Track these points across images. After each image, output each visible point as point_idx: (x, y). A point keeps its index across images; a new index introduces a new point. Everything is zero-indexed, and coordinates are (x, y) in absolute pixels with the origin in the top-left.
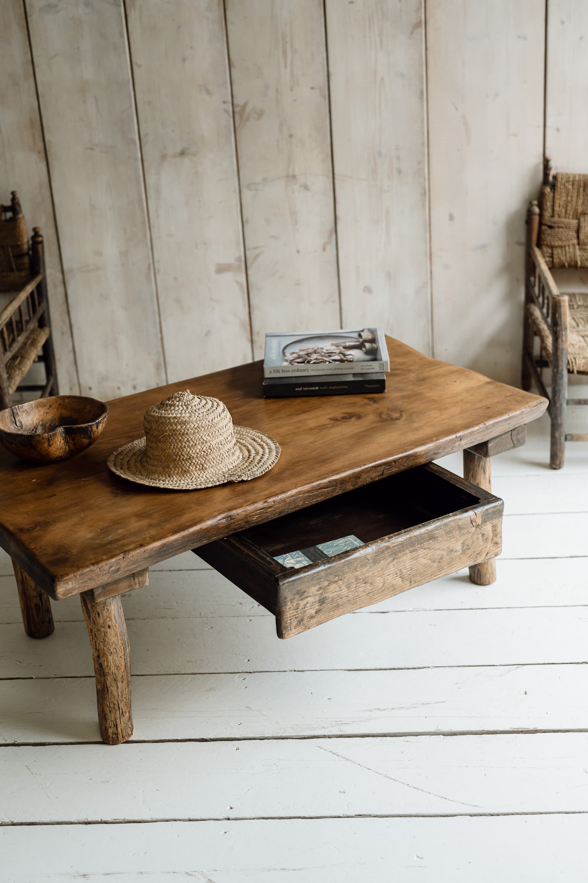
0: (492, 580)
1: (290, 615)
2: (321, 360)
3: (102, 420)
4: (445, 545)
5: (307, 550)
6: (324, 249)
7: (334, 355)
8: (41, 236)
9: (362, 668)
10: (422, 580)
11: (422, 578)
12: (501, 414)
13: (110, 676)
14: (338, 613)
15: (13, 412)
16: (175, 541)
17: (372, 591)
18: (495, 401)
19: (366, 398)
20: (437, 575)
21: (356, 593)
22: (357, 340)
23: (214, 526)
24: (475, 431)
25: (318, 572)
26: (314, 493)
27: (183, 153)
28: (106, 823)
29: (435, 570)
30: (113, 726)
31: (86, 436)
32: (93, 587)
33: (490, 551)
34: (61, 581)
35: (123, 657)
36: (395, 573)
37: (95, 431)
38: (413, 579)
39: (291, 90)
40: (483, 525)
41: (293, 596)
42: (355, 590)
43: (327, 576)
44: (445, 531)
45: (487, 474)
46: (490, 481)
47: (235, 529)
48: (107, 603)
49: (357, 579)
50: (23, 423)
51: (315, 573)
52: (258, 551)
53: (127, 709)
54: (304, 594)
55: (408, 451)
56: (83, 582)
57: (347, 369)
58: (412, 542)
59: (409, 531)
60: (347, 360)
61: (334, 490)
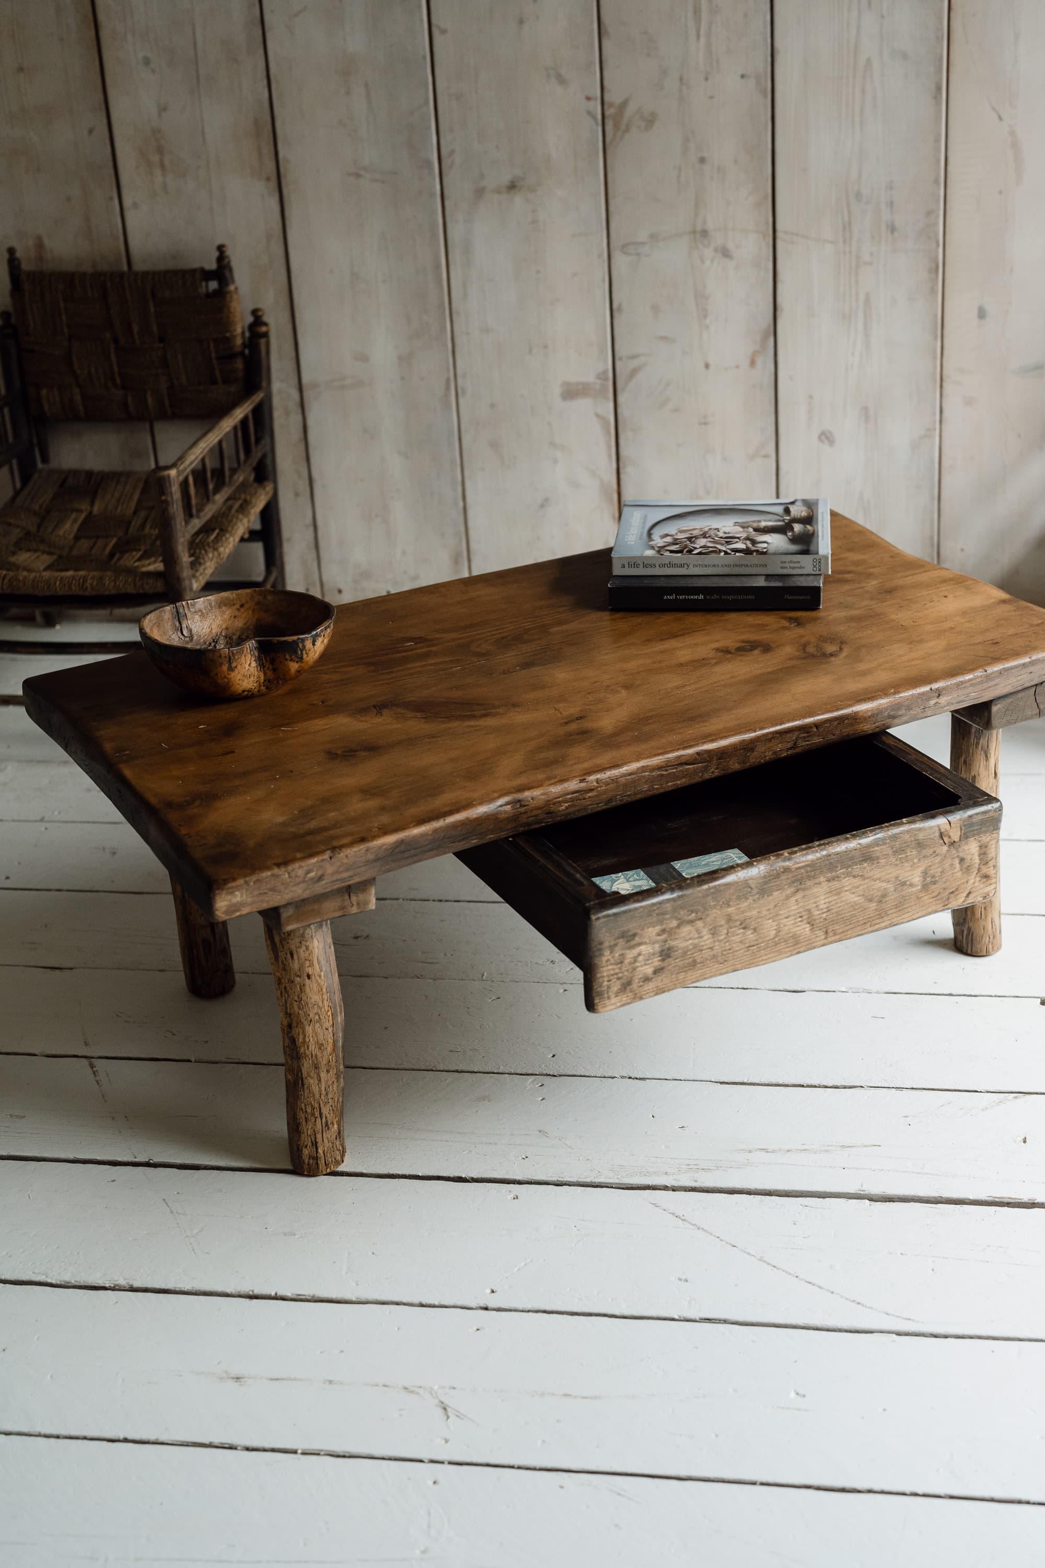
0: (993, 948)
1: (608, 973)
2: (711, 549)
3: (322, 631)
4: (892, 872)
5: (653, 869)
6: (753, 363)
7: (737, 542)
8: (266, 324)
9: (746, 1081)
10: (847, 931)
11: (847, 928)
12: (1016, 654)
13: (308, 1060)
14: (694, 977)
15: (178, 612)
16: (422, 835)
17: (756, 942)
18: (1011, 631)
19: (785, 618)
20: (875, 924)
21: (727, 944)
22: (781, 519)
23: (489, 815)
24: (966, 682)
25: (660, 903)
26: (669, 771)
27: (512, 187)
28: (283, 1299)
29: (872, 915)
30: (310, 1144)
31: (293, 657)
32: (276, 904)
33: (974, 889)
34: (223, 889)
35: (330, 1030)
36: (798, 915)
37: (310, 650)
38: (831, 928)
39: (707, 79)
40: (963, 842)
41: (615, 939)
42: (726, 940)
43: (675, 910)
44: (892, 848)
45: (992, 762)
46: (996, 774)
47: (528, 824)
48: (306, 935)
49: (729, 919)
50: (194, 631)
51: (654, 904)
52: (562, 862)
53: (335, 1118)
54: (633, 939)
55: (842, 709)
56: (260, 894)
57: (757, 566)
58: (831, 863)
59: (827, 844)
60: (757, 551)
61: (706, 769)
